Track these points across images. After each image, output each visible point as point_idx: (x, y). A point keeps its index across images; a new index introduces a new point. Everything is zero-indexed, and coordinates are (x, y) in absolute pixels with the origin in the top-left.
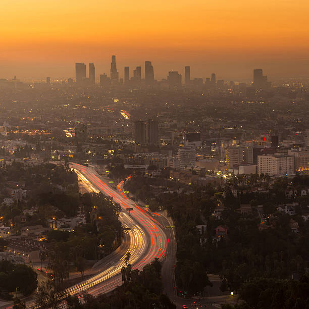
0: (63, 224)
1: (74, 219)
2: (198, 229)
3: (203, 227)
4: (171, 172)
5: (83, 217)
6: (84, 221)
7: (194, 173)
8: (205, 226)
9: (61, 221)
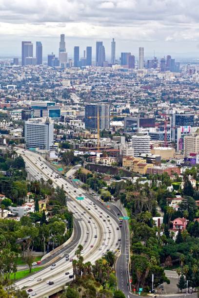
0: (10, 213)
1: (21, 208)
2: (155, 221)
3: (159, 220)
4: (124, 160)
5: (31, 206)
6: (32, 210)
7: (149, 161)
8: (162, 218)
9: (9, 210)
